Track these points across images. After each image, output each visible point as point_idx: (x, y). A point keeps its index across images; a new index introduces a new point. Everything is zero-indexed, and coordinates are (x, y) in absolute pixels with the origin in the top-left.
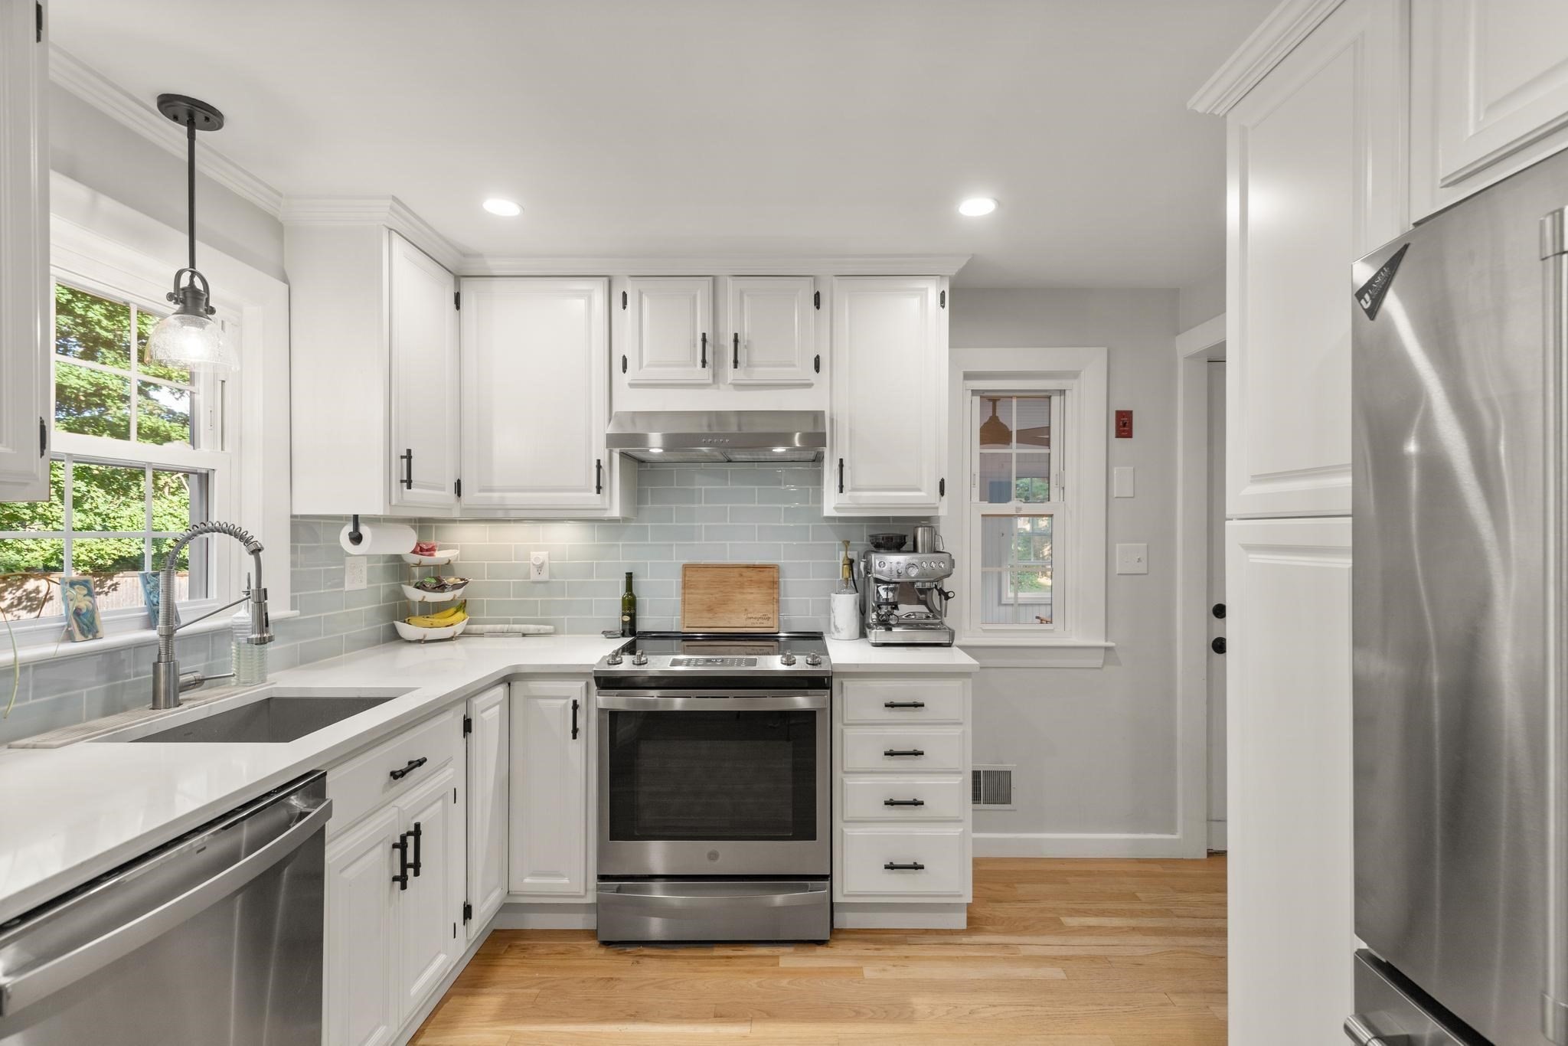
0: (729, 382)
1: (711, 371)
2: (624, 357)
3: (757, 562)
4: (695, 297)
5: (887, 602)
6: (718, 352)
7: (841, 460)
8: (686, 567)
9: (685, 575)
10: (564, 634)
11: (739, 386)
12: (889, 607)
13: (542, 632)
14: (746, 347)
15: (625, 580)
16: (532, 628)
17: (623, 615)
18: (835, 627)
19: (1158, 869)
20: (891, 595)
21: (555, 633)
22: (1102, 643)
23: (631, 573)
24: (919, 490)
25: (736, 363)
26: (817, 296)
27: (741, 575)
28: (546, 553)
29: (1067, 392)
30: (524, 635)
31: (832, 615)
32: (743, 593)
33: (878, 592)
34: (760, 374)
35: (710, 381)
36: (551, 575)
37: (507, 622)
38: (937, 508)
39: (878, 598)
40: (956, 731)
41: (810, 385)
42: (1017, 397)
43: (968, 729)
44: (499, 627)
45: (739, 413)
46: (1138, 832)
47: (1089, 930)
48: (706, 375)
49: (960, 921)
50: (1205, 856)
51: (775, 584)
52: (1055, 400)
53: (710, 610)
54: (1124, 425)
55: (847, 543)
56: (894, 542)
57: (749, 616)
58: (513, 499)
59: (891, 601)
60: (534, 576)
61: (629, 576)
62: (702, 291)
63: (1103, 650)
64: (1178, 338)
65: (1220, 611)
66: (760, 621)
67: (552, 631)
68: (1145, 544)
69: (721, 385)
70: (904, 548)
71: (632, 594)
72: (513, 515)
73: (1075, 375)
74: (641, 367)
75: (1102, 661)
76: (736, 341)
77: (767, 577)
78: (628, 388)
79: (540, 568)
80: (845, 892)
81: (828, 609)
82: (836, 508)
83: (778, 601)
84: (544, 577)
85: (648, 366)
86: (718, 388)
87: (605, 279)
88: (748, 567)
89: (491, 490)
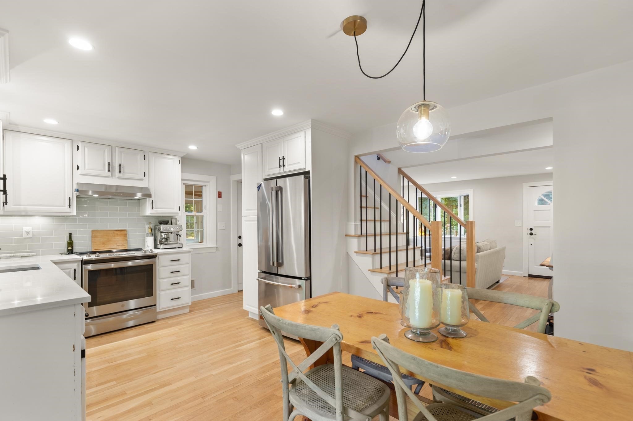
0: (117, 177)
1: (111, 173)
2: (78, 165)
3: (119, 229)
4: (105, 151)
5: (164, 238)
6: (113, 167)
7: (153, 201)
8: (93, 231)
9: (93, 234)
10: (39, 255)
11: (119, 178)
12: (165, 239)
13: (31, 255)
14: (122, 167)
15: (68, 236)
16: (26, 254)
17: (68, 247)
18: (147, 246)
19: (229, 296)
20: (166, 236)
21: (36, 255)
22: (216, 246)
23: (71, 234)
24: (174, 209)
25: (120, 172)
26: (144, 156)
27: (114, 233)
28: (31, 228)
29: (207, 186)
30: (21, 257)
31: (146, 243)
32: (115, 238)
33: (162, 235)
34: (127, 175)
35: (110, 176)
36: (33, 235)
37: (11, 253)
38: (178, 214)
39: (162, 237)
40: (187, 265)
41: (143, 180)
42: (194, 186)
43: (190, 264)
44: (9, 255)
45: (117, 186)
46: (223, 289)
47: (216, 306)
48: (109, 174)
49: (187, 310)
50: (237, 292)
51: (126, 235)
52: (204, 188)
53: (103, 244)
54: (220, 195)
55: (150, 223)
56: (166, 223)
57: (118, 245)
58: (29, 208)
59: (166, 237)
60: (25, 235)
61: (70, 235)
62: (107, 150)
63: (216, 248)
64: (231, 176)
65: (240, 237)
66: (122, 246)
67: (35, 255)
68: (224, 223)
69: (114, 177)
70: (168, 224)
71: (71, 240)
72: (29, 214)
73: (209, 182)
74: (85, 169)
75: (215, 250)
76: (120, 166)
77: (123, 233)
78: (79, 175)
79: (28, 233)
80: (160, 308)
81: (144, 241)
82: (151, 213)
83: (127, 240)
84: (30, 235)
85: (88, 169)
86: (113, 178)
87: (71, 141)
88: (116, 230)
89: (20, 205)
